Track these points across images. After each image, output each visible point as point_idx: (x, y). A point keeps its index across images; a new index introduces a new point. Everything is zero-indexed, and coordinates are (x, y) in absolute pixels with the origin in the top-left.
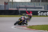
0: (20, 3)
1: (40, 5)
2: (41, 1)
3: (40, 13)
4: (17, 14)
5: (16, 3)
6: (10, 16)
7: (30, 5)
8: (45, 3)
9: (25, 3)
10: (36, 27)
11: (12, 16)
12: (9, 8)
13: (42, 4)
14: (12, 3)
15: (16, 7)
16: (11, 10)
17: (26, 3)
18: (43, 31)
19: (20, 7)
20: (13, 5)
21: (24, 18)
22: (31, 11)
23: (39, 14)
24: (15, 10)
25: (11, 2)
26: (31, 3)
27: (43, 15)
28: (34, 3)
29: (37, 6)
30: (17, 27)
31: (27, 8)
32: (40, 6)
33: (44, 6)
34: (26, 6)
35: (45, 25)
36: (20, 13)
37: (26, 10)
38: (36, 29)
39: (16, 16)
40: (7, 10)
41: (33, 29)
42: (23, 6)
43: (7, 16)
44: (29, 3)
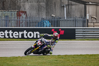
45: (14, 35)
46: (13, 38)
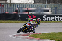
0: (20, 5)
1: (46, 7)
2: (47, 2)
3: (46, 17)
4: (16, 19)
5: (15, 5)
6: (7, 21)
7: (33, 8)
8: (52, 5)
9: (26, 5)
10: (41, 36)
11: (10, 21)
12: (6, 11)
13: (49, 6)
14: (10, 5)
15: (15, 10)
16: (8, 14)
17: (28, 5)
18: (50, 40)
19: (20, 10)
20: (11, 8)
21: (30, 24)
22: (34, 15)
23: (45, 19)
24: (14, 14)
25: (8, 4)
26: (34, 5)
27: (50, 20)
28: (38, 5)
29: (42, 9)
30: (16, 35)
31: (29, 11)
32: (46, 9)
33: (51, 8)
34: (28, 9)
35: (52, 33)
36: (20, 18)
37: (28, 14)
38: (41, 38)
39: (15, 21)
40: (3, 14)
41: (37, 38)
42: (24, 9)
43: (3, 21)
44: (32, 5)
45: (60, 19)
46: (60, 21)
